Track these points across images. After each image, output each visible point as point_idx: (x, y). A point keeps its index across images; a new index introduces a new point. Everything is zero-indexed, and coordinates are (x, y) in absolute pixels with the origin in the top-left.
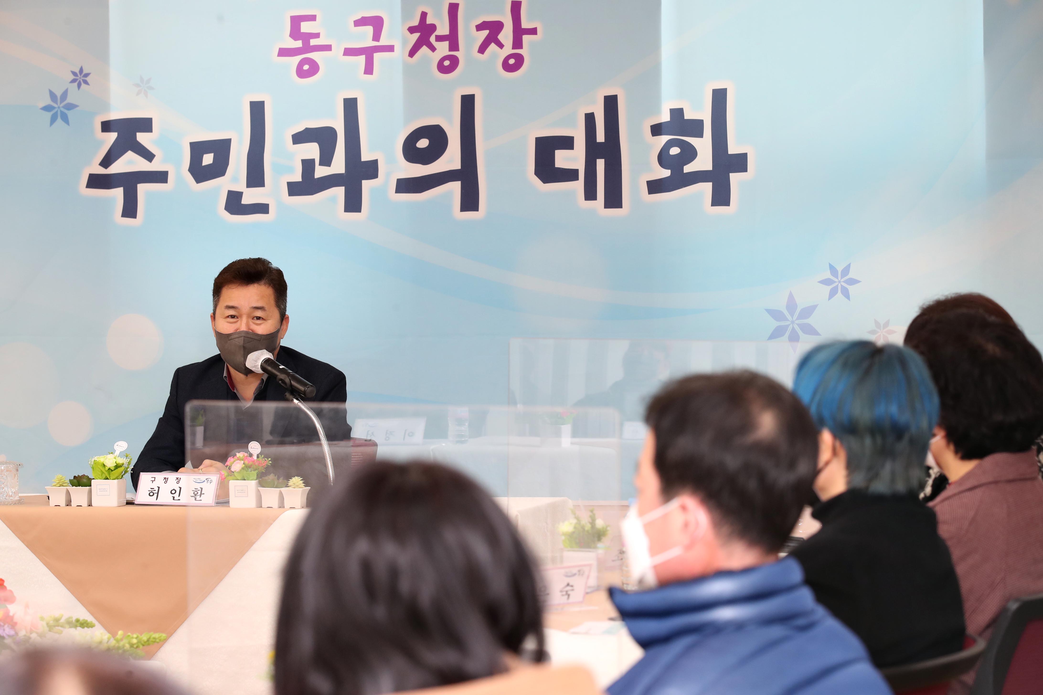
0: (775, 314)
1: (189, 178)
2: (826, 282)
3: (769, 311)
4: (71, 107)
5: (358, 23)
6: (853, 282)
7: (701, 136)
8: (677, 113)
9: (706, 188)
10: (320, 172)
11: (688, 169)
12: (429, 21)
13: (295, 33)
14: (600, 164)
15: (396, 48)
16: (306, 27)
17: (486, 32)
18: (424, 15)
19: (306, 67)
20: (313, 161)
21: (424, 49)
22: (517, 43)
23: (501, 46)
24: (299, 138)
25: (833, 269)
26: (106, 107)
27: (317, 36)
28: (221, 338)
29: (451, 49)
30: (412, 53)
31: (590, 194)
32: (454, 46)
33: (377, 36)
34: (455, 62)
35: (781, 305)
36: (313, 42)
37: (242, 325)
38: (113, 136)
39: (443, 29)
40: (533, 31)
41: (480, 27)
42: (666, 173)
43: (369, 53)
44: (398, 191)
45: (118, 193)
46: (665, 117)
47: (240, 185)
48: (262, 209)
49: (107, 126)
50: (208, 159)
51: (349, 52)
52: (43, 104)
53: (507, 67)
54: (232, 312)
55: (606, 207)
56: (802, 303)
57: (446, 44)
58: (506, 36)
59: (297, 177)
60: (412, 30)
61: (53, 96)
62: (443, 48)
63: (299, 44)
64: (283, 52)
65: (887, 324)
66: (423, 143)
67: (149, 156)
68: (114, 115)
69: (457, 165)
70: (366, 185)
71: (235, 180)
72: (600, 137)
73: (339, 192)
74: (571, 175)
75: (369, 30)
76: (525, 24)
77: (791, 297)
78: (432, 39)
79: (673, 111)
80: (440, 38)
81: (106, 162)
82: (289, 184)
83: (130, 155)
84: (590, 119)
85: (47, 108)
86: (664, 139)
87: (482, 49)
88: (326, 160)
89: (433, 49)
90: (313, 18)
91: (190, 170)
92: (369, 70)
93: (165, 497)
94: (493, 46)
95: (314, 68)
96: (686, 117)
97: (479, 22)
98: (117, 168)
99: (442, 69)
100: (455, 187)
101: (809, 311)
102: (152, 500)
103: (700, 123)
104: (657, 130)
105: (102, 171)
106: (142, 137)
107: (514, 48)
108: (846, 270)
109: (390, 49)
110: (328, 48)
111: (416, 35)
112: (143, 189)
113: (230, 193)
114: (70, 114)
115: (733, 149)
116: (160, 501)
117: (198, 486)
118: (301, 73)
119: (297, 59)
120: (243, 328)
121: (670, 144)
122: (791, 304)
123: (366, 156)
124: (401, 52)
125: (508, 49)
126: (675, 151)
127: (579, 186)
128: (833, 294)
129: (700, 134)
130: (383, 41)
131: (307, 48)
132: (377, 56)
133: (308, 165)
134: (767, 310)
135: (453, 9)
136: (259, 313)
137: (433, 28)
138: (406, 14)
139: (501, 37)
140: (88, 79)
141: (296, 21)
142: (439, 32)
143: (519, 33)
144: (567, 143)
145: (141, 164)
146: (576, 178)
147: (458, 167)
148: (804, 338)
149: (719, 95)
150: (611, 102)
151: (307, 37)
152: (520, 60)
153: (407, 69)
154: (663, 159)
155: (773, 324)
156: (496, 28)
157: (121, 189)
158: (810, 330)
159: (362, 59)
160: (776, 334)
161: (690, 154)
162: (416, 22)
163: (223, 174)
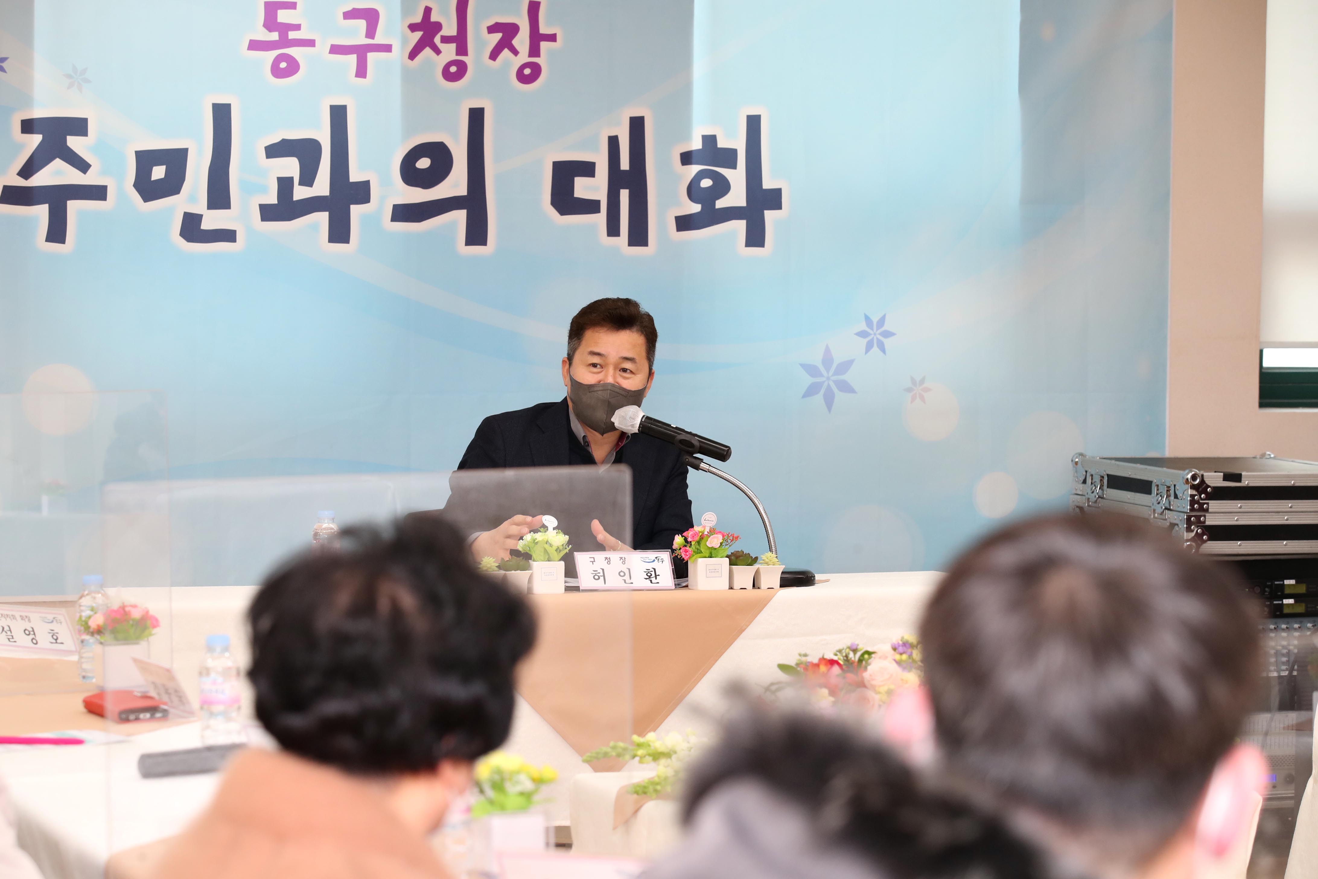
0: (811, 370)
1: (136, 196)
2: (862, 334)
3: (803, 366)
5: (349, 15)
6: (888, 334)
7: (735, 167)
8: (709, 140)
9: (739, 227)
10: (300, 193)
11: (721, 204)
12: (434, 18)
13: (270, 23)
14: (624, 195)
15: (394, 49)
16: (284, 16)
17: (499, 36)
18: (428, 11)
19: (283, 65)
20: (291, 179)
21: (428, 51)
22: (534, 51)
23: (515, 52)
24: (274, 151)
25: (868, 320)
26: (28, 101)
27: (297, 27)
28: (580, 389)
29: (458, 53)
30: (411, 55)
31: (613, 230)
32: (462, 49)
33: (371, 33)
34: (462, 68)
35: (816, 359)
36: (292, 35)
37: (608, 377)
38: (36, 139)
39: (450, 29)
40: (552, 38)
41: (492, 29)
42: (696, 208)
43: (361, 52)
44: (394, 218)
45: (41, 212)
46: (696, 144)
47: (200, 206)
48: (229, 236)
49: (28, 126)
50: (158, 172)
51: (336, 50)
53: (522, 78)
55: (630, 244)
56: (839, 357)
57: (453, 46)
58: (522, 41)
59: (272, 198)
60: (413, 28)
62: (449, 52)
63: (275, 36)
64: (255, 45)
65: (922, 381)
66: (424, 163)
67: (83, 166)
68: (38, 112)
69: (462, 191)
70: (355, 210)
71: (192, 199)
72: (625, 164)
73: (322, 219)
74: (591, 207)
75: (361, 25)
76: (544, 29)
77: (827, 351)
78: (437, 40)
79: (704, 137)
80: (445, 40)
81: (27, 171)
82: (262, 207)
83: (58, 163)
84: (613, 142)
86: (695, 169)
87: (494, 55)
88: (308, 179)
89: (438, 51)
90: (293, 6)
91: (135, 186)
92: (361, 72)
94: (506, 53)
95: (293, 67)
96: (720, 145)
97: (491, 22)
98: (42, 178)
99: (448, 76)
100: (459, 217)
101: (845, 366)
103: (734, 152)
104: (687, 158)
105: (21, 182)
106: (73, 142)
107: (530, 55)
108: (882, 322)
109: (387, 48)
110: (310, 43)
111: (419, 34)
112: (74, 207)
113: (186, 215)
115: (768, 183)
118: (277, 72)
119: (272, 54)
120: (610, 380)
121: (701, 175)
122: (828, 359)
123: (355, 176)
124: (399, 53)
125: (524, 57)
126: (706, 183)
127: (601, 219)
128: (869, 347)
129: (733, 165)
130: (379, 39)
131: (285, 42)
132: (371, 57)
133: (285, 185)
134: (802, 365)
135: (462, 3)
136: (628, 365)
137: (438, 26)
138: (406, 9)
139: (516, 42)
140: (4, 65)
141: (272, 8)
142: (445, 32)
143: (536, 38)
144: (588, 169)
145: (71, 176)
146: (598, 211)
147: (464, 193)
148: (839, 396)
149: (754, 123)
150: (637, 125)
151: (285, 28)
152: (536, 70)
153: (406, 73)
154: (693, 191)
155: (807, 380)
156: (509, 31)
157: (46, 207)
158: (846, 388)
159: (352, 59)
160: (811, 391)
161: (722, 187)
162: (418, 19)
163: (178, 192)
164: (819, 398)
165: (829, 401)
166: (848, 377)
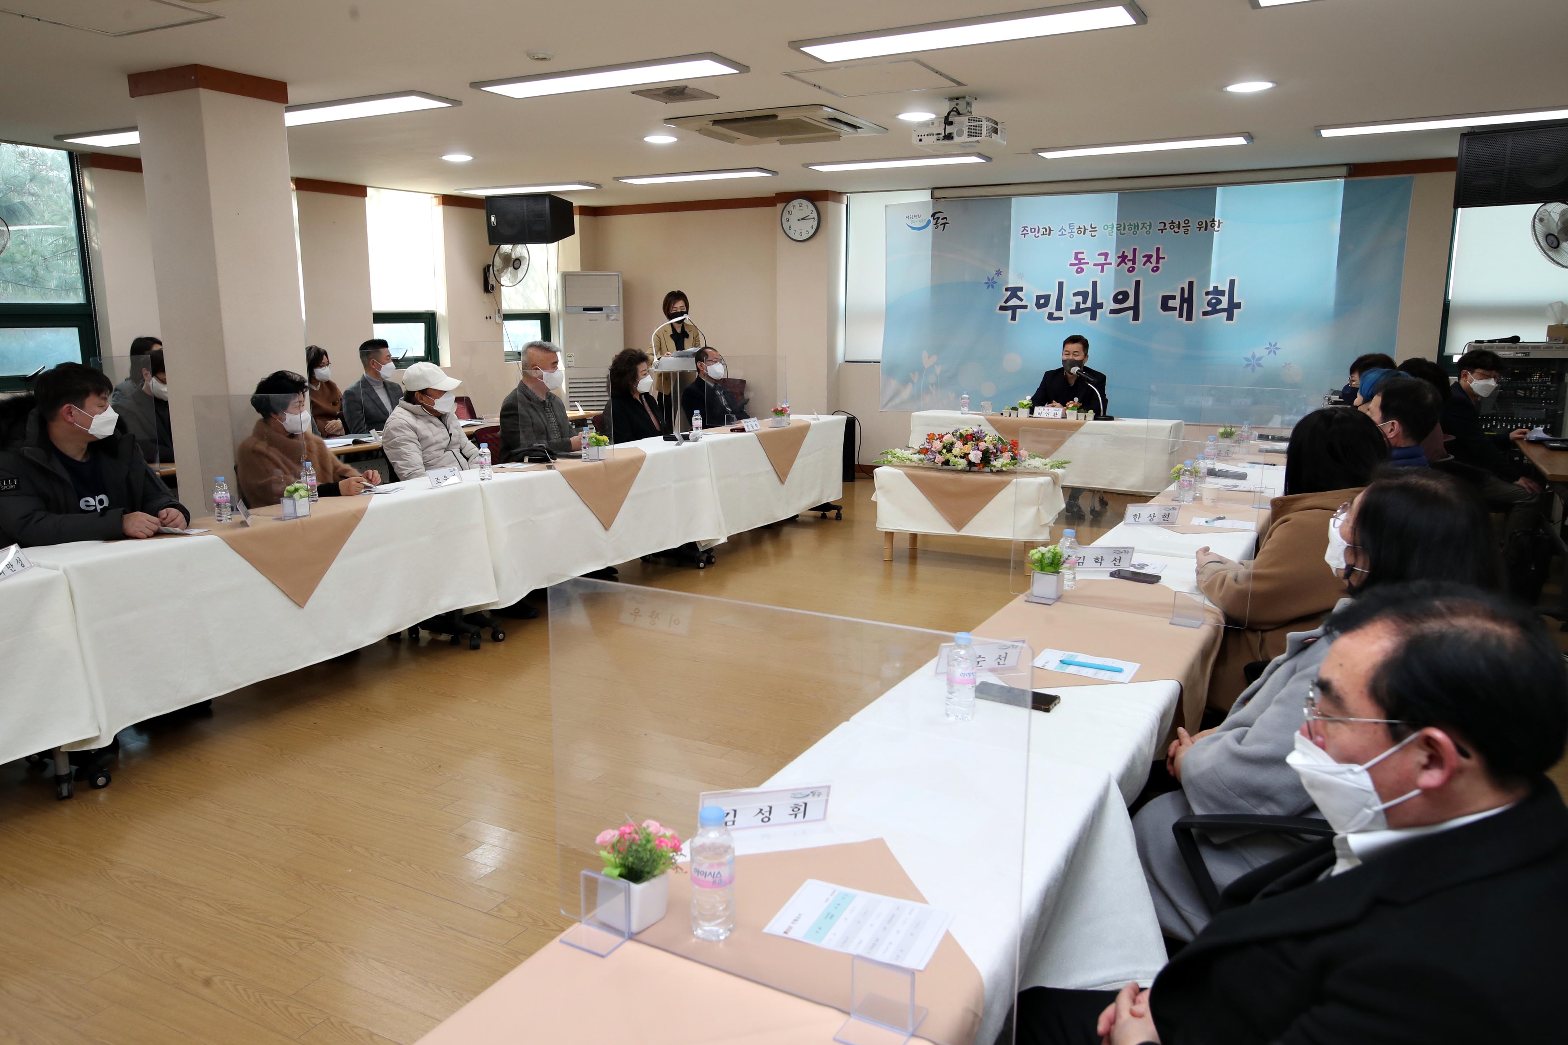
0: (1247, 359)
1: (1035, 308)
2: (1267, 348)
3: (1245, 358)
4: (995, 283)
5: (1099, 255)
6: (1278, 349)
7: (1224, 296)
8: (1216, 288)
9: (1225, 314)
10: (1082, 306)
11: (1218, 307)
12: (1125, 254)
13: (1076, 258)
14: (1185, 305)
15: (1113, 264)
16: (1080, 256)
17: (1146, 258)
18: (1124, 252)
19: (1079, 270)
20: (1080, 302)
21: (1123, 264)
22: (1158, 262)
23: (1151, 263)
24: (1075, 295)
25: (1270, 344)
26: (1007, 283)
27: (1084, 259)
28: (1064, 361)
29: (1133, 264)
30: (1118, 266)
31: (1181, 316)
32: (1134, 263)
33: (1106, 260)
34: (1134, 268)
35: (1249, 356)
36: (1082, 261)
37: (1071, 357)
38: (1009, 293)
39: (1130, 257)
40: (1164, 258)
41: (1144, 257)
42: (1210, 309)
43: (1102, 265)
44: (1110, 313)
45: (1010, 312)
46: (1211, 289)
47: (1053, 310)
48: (1061, 318)
49: (1007, 290)
50: (1042, 301)
51: (1095, 265)
52: (985, 282)
53: (1153, 271)
54: (1067, 353)
55: (1186, 320)
56: (1258, 355)
57: (1131, 262)
58: (1154, 260)
59: (1074, 308)
60: (1119, 257)
61: (989, 279)
62: (1130, 264)
63: (1077, 262)
64: (1071, 265)
65: (1289, 364)
66: (1120, 297)
67: (1021, 300)
68: (1010, 286)
69: (1132, 305)
70: (1098, 311)
71: (1051, 308)
72: (1186, 296)
73: (1089, 313)
74: (1174, 309)
75: (1103, 257)
76: (1161, 256)
77: (1254, 353)
78: (1126, 261)
79: (1214, 287)
80: (1129, 260)
81: (1006, 302)
82: (1071, 310)
83: (1015, 299)
84: (1183, 289)
85: (986, 283)
86: (1210, 297)
87: (1144, 264)
88: (1085, 302)
89: (1126, 264)
90: (1083, 253)
91: (1035, 305)
92: (1102, 271)
93: (1044, 415)
94: (1148, 263)
95: (1082, 270)
96: (1219, 289)
97: (1144, 255)
98: (1010, 303)
99: (1129, 271)
100: (1131, 312)
101: (1260, 358)
102: (1039, 416)
103: (1224, 291)
104: (1207, 293)
105: (1005, 305)
106: (1019, 293)
107: (1156, 264)
108: (1275, 345)
109: (1110, 264)
110: (1088, 263)
111: (1120, 259)
112: (1018, 311)
113: (1049, 313)
114: (994, 285)
115: (1236, 301)
116: (1042, 416)
117: (1055, 412)
118: (1077, 272)
119: (1077, 267)
120: (1071, 358)
121: (1212, 299)
122: (1254, 356)
123: (1099, 301)
124: (1114, 265)
125: (1154, 264)
126: (1214, 301)
127: (1177, 313)
128: (1270, 353)
130: (1108, 261)
131: (1080, 263)
132: (1105, 266)
133: (1078, 304)
135: (1135, 250)
136: (1076, 354)
137: (1127, 256)
138: (1117, 251)
139: (1151, 260)
140: (1001, 273)
141: (1077, 254)
142: (1128, 258)
143: (1158, 258)
144: (1173, 298)
145: (1018, 303)
146: (1176, 310)
147: (1133, 305)
148: (1257, 368)
149: (1232, 282)
150: (1191, 284)
151: (1080, 259)
152: (1158, 268)
153: (1116, 271)
154: (1209, 304)
155: (1246, 363)
156: (1150, 257)
157: (1011, 311)
158: (1260, 365)
159: (1100, 267)
160: (1248, 365)
161: (1219, 302)
162: (1120, 255)
163: (1047, 306)
164: (1250, 368)
165: (1253, 370)
166: (1261, 362)
